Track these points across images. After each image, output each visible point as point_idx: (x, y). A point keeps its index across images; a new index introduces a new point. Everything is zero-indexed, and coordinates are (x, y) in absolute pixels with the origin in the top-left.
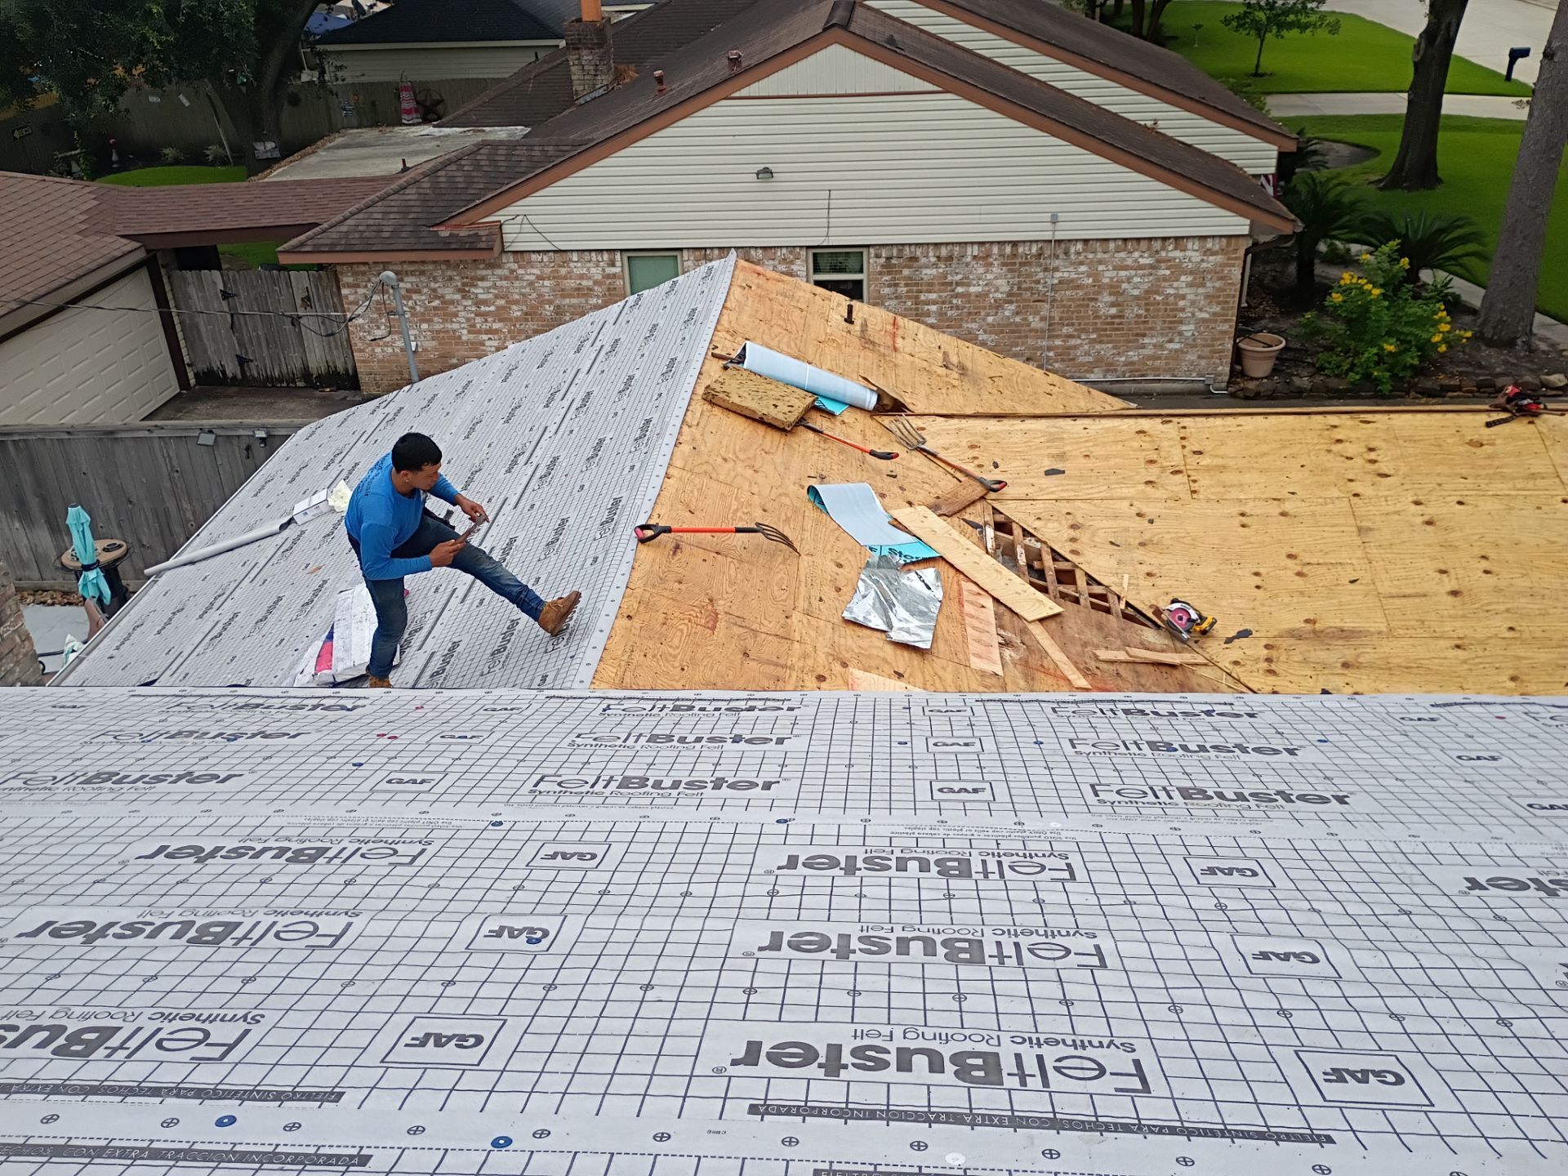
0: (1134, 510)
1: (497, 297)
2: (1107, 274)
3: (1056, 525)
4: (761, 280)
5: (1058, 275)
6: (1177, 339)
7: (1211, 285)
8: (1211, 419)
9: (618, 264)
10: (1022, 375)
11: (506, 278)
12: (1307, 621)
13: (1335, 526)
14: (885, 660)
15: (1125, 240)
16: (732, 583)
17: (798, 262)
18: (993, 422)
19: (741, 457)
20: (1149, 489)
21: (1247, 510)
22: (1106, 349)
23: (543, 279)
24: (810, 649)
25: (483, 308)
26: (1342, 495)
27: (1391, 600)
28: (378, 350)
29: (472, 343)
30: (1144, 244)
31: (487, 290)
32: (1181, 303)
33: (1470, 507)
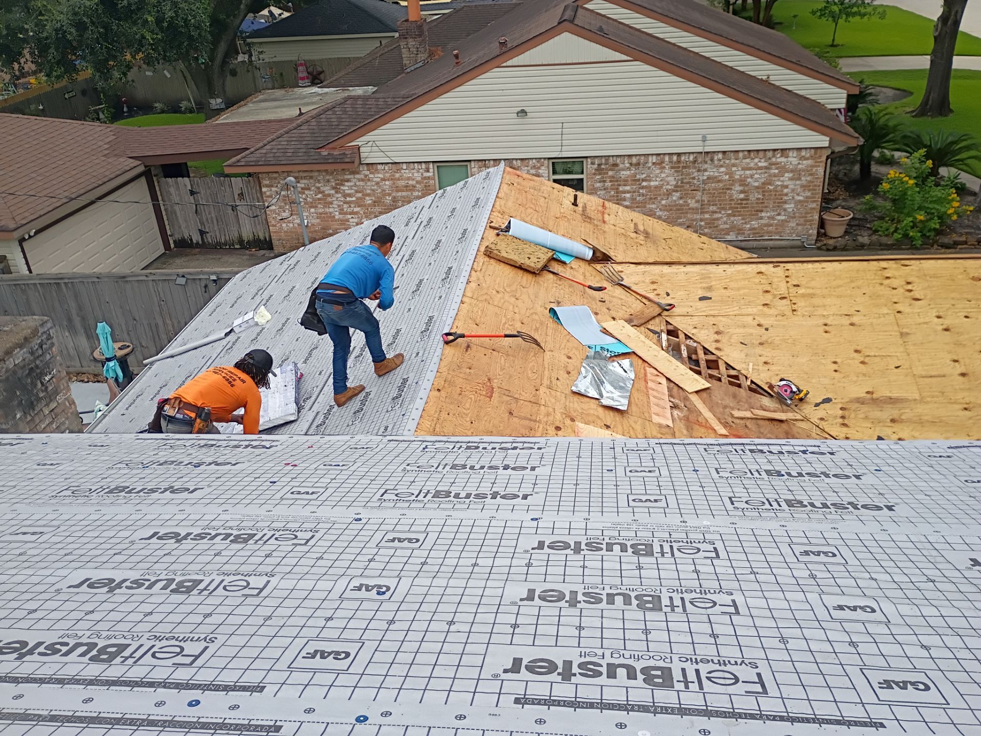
0: (756, 323)
1: (357, 192)
2: (738, 173)
3: (706, 331)
4: (520, 180)
5: (706, 174)
6: (783, 213)
7: (805, 179)
8: (805, 264)
9: (431, 170)
10: (684, 237)
11: (362, 180)
12: (868, 393)
13: (886, 331)
14: (598, 417)
15: (749, 151)
16: (502, 369)
17: (543, 168)
18: (666, 267)
19: (508, 290)
20: (765, 309)
21: (829, 322)
22: (738, 220)
23: (385, 180)
24: (551, 410)
25: (348, 199)
26: (890, 312)
27: (922, 379)
28: (284, 225)
29: (341, 221)
30: (761, 154)
31: (350, 188)
32: (786, 191)
33: (973, 319)
